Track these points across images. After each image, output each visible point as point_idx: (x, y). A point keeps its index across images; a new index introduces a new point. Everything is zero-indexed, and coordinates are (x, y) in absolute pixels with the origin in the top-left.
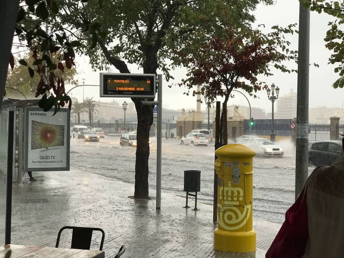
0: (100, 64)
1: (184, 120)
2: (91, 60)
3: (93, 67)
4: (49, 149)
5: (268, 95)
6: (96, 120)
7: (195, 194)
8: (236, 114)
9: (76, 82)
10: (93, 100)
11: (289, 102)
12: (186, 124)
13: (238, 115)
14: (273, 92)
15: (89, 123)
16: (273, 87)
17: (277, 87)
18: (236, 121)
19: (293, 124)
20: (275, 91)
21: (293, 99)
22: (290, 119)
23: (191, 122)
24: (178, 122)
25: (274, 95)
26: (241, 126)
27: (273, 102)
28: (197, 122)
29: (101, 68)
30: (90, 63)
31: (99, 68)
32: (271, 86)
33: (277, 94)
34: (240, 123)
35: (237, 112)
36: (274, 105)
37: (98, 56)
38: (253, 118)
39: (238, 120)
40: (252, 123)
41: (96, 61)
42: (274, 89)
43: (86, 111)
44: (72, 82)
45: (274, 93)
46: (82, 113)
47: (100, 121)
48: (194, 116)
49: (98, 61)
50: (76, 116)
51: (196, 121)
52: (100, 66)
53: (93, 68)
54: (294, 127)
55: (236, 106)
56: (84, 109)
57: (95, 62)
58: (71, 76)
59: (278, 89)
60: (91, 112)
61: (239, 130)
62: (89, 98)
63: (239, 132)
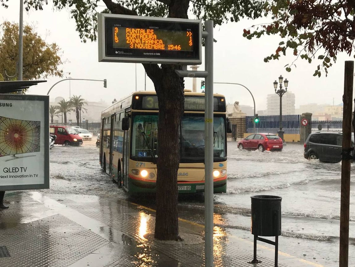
0: (92, 31)
2: (78, 26)
3: (81, 36)
4: (17, 158)
5: (275, 88)
6: (84, 119)
7: (274, 241)
8: (236, 111)
9: (60, 72)
13: (239, 112)
14: (281, 85)
15: (77, 122)
16: (281, 80)
17: (286, 79)
18: (236, 118)
19: (304, 120)
20: (283, 84)
25: (282, 89)
26: (242, 123)
27: (281, 96)
29: (94, 38)
30: (77, 30)
31: (90, 37)
32: (278, 79)
33: (285, 86)
34: (241, 120)
35: (237, 108)
36: (282, 99)
37: (88, 19)
38: (257, 115)
39: (239, 116)
40: (257, 120)
41: (86, 26)
43: (73, 110)
44: (56, 73)
46: (69, 112)
47: (88, 120)
49: (89, 27)
50: (62, 116)
52: (91, 35)
53: (81, 38)
55: (236, 102)
56: (71, 108)
57: (84, 28)
58: (55, 65)
59: (286, 82)
60: (79, 111)
61: (240, 128)
62: (76, 96)
63: (240, 130)
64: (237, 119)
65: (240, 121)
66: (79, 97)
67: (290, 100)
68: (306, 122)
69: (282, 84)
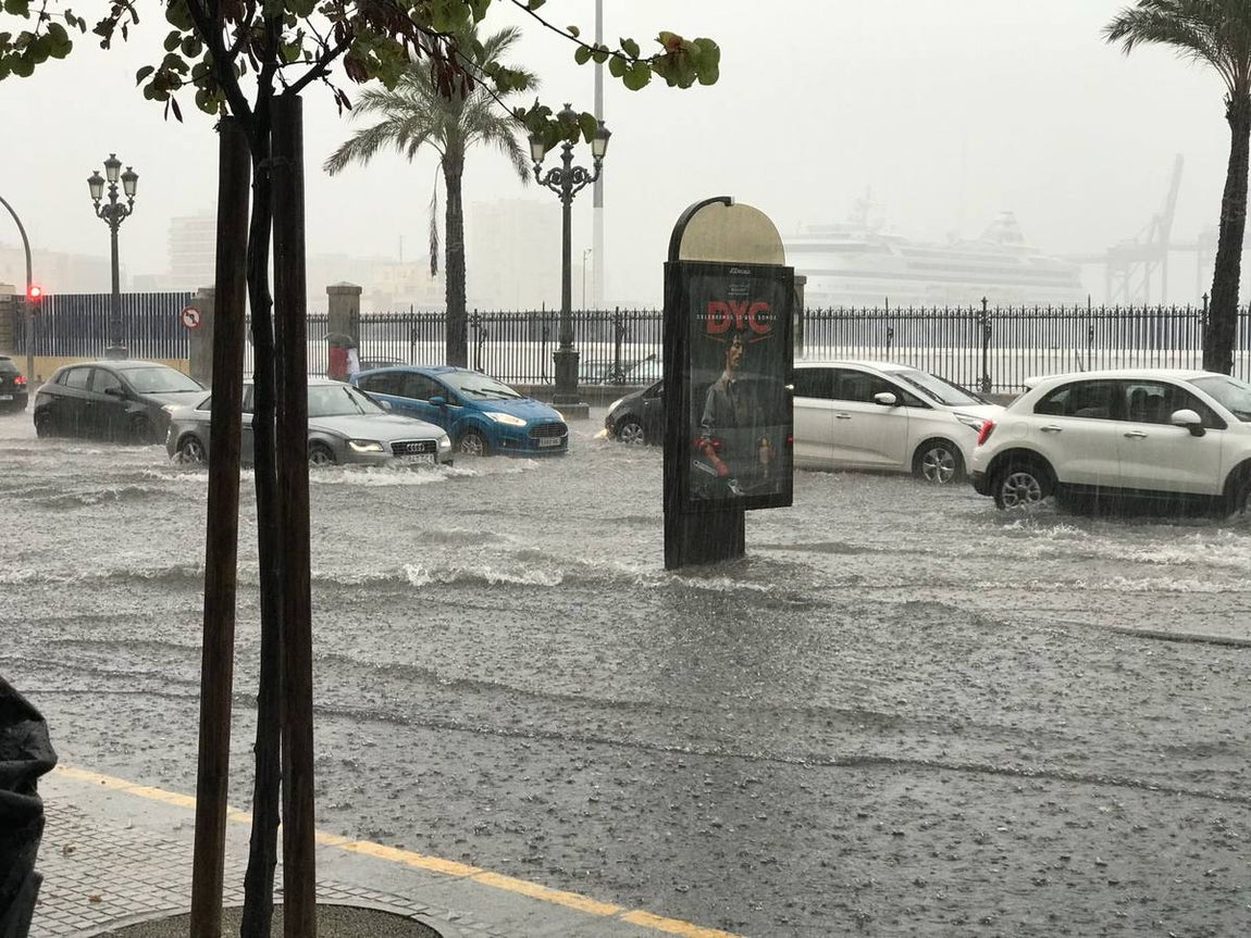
5: (93, 198)
14: (113, 188)
16: (113, 170)
17: (129, 169)
20: (120, 184)
22: (188, 295)
25: (118, 201)
27: (115, 227)
32: (105, 166)
33: (127, 195)
42: (116, 175)
45: (117, 191)
59: (130, 177)
68: (197, 319)
69: (116, 185)
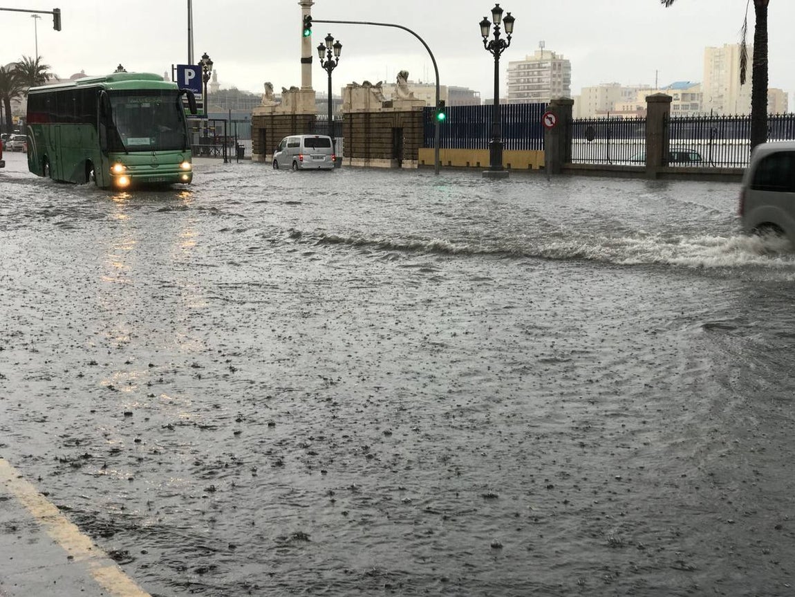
1: (271, 113)
5: (483, 36)
8: (402, 94)
10: (40, 64)
11: (536, 73)
12: (275, 122)
13: (408, 96)
14: (497, 29)
16: (497, 16)
17: (509, 14)
18: (401, 112)
19: (549, 116)
20: (502, 26)
21: (544, 65)
22: (543, 104)
23: (288, 117)
24: (257, 118)
26: (416, 125)
27: (497, 56)
28: (302, 117)
32: (492, 13)
33: (507, 33)
34: (413, 117)
35: (403, 88)
38: (443, 103)
39: (407, 107)
40: (441, 116)
42: (500, 19)
45: (500, 30)
46: (16, 98)
48: (295, 101)
51: (301, 113)
54: (552, 123)
59: (509, 20)
61: (410, 135)
62: (30, 58)
63: (410, 141)
64: (402, 115)
65: (410, 120)
66: (37, 62)
67: (560, 76)
68: (554, 120)
69: (499, 26)
